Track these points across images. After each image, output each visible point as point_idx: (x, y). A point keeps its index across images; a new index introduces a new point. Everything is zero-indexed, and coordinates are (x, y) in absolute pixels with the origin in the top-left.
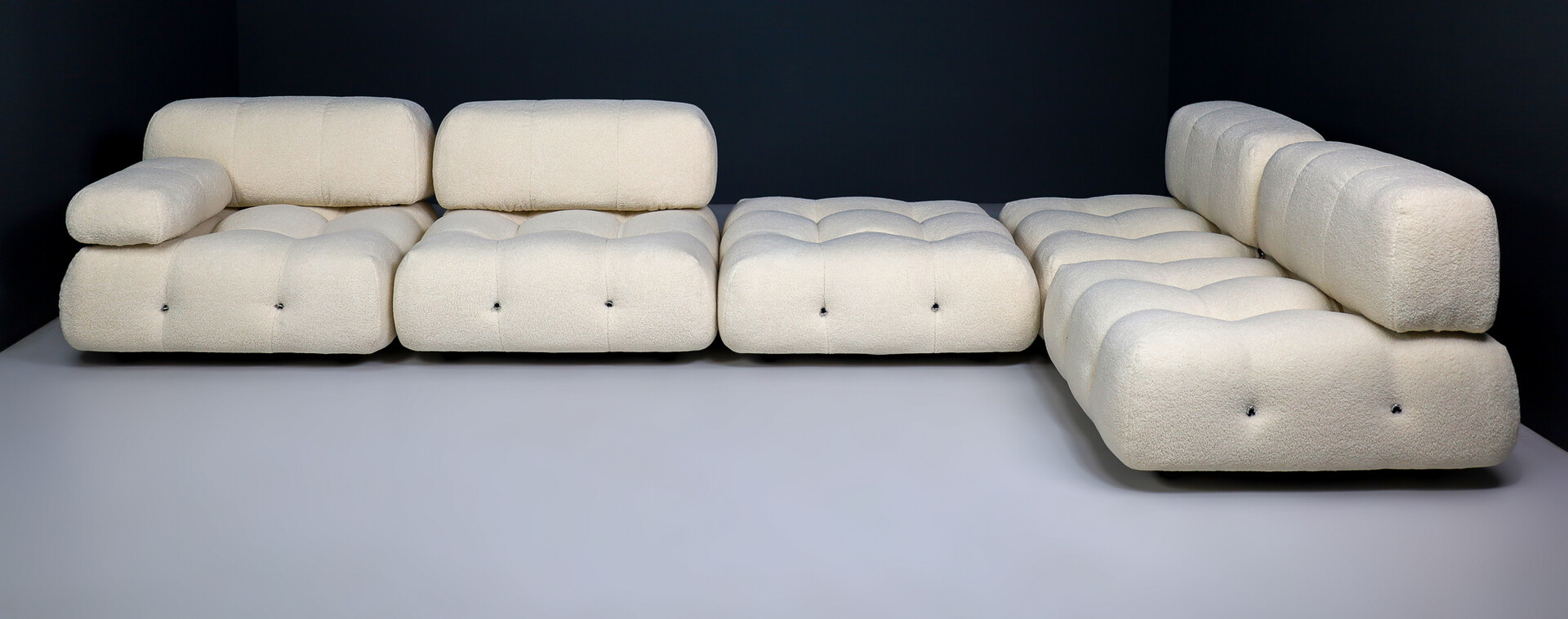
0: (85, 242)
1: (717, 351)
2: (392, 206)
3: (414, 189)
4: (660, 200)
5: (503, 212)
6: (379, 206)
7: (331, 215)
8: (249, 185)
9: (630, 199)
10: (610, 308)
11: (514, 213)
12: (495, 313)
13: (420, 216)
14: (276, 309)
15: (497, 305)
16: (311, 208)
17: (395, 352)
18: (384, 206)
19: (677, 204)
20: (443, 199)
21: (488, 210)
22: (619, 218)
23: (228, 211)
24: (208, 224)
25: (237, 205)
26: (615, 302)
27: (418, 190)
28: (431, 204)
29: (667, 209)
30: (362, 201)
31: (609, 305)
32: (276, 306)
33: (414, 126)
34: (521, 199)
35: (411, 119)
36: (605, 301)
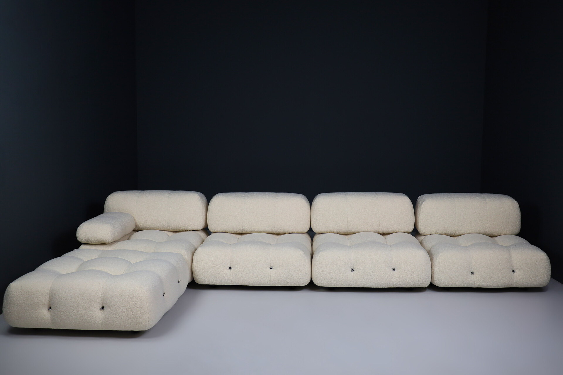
0: (83, 242)
1: (312, 286)
2: (192, 231)
3: (200, 225)
4: (290, 230)
5: (233, 233)
6: (188, 231)
7: (170, 234)
8: (141, 223)
9: (279, 231)
10: (271, 269)
11: (236, 234)
12: (229, 271)
13: (202, 234)
15: (230, 268)
16: (163, 231)
18: (189, 231)
19: (296, 232)
20: (211, 228)
21: (227, 233)
22: (275, 236)
23: (133, 232)
24: (127, 237)
25: (137, 230)
26: (273, 268)
27: (202, 225)
28: (206, 230)
29: (292, 233)
30: (182, 228)
31: (271, 268)
33: (201, 201)
34: (240, 229)
35: (200, 199)
36: (270, 267)
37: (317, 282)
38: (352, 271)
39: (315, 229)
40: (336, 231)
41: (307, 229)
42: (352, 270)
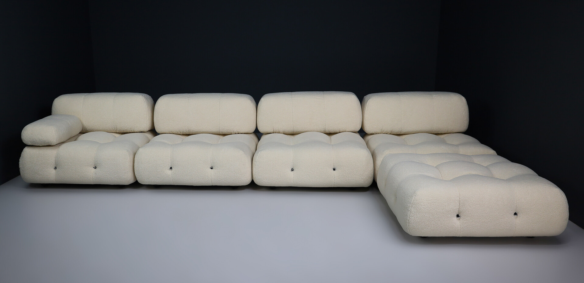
0: (28, 144)
1: (253, 186)
2: (139, 132)
3: (147, 126)
4: (236, 130)
5: (179, 134)
6: (135, 132)
7: (117, 135)
8: (88, 124)
9: (225, 131)
11: (183, 135)
12: (170, 171)
13: (149, 135)
14: (94, 169)
15: (171, 168)
16: (111, 133)
17: (136, 185)
19: (241, 132)
20: (158, 130)
21: (174, 134)
22: (221, 137)
23: (80, 134)
24: (73, 138)
25: (84, 131)
26: (214, 167)
27: (149, 127)
28: (153, 132)
29: (238, 134)
30: (129, 130)
31: (212, 168)
32: (94, 167)
33: (146, 103)
34: (185, 129)
35: (145, 100)
36: (210, 167)
37: (257, 182)
38: (292, 171)
39: (261, 129)
40: (281, 131)
41: (253, 129)
42: (292, 169)
